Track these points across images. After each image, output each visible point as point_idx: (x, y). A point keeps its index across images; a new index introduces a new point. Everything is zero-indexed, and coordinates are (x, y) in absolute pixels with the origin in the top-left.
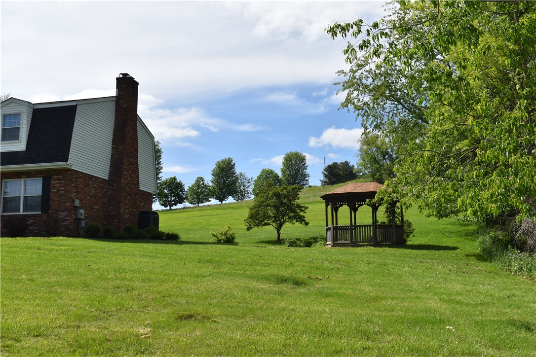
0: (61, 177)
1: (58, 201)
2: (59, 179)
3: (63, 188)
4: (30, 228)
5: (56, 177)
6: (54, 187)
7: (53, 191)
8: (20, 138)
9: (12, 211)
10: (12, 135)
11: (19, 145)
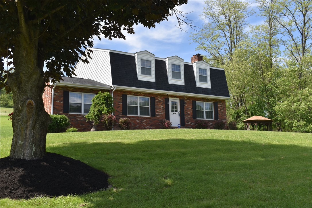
0: (221, 103)
1: (221, 115)
2: (221, 105)
3: (223, 109)
4: (211, 127)
5: (219, 103)
6: (219, 108)
7: (219, 110)
8: (208, 82)
9: (200, 118)
10: (203, 79)
11: (208, 85)
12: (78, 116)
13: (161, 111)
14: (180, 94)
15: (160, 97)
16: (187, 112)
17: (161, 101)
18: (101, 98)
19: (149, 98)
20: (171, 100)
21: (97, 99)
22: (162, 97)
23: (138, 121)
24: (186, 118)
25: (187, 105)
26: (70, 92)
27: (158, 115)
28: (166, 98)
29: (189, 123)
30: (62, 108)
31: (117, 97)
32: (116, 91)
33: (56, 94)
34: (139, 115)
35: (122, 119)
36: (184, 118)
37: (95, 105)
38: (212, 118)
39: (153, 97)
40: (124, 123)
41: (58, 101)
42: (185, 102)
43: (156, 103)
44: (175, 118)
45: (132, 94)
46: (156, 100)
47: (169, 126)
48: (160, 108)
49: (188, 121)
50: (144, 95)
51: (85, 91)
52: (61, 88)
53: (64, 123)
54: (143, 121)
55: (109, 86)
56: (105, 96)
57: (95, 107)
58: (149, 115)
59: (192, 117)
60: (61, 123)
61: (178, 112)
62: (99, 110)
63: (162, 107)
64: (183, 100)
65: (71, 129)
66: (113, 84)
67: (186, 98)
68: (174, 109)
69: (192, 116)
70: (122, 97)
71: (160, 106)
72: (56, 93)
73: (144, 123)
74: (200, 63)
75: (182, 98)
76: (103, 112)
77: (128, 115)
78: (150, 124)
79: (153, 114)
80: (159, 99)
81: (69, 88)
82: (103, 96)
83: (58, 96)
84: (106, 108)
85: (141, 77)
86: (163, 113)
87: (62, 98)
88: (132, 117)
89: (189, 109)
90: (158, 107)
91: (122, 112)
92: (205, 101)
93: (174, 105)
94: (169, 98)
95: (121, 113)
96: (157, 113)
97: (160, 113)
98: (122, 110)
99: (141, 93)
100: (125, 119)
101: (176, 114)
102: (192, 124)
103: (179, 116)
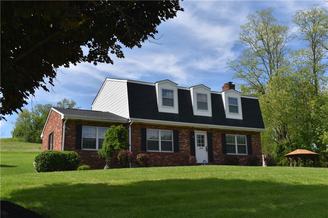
0: (256, 136)
1: (256, 149)
2: (255, 137)
3: (257, 142)
4: (244, 163)
5: (253, 136)
6: (253, 141)
7: (253, 143)
8: (239, 112)
9: (231, 152)
10: (233, 109)
11: (239, 116)
12: (92, 152)
13: (186, 146)
14: (206, 126)
15: (184, 130)
16: (215, 146)
17: (186, 134)
18: (114, 133)
19: (171, 132)
20: (197, 133)
21: (109, 133)
22: (187, 130)
23: (159, 157)
24: (215, 153)
25: (215, 139)
26: (83, 126)
27: (182, 150)
28: (191, 131)
29: (219, 159)
30: (74, 144)
31: (135, 131)
32: (134, 124)
33: (68, 129)
34: (160, 151)
35: (140, 155)
36: (212, 153)
37: (108, 140)
38: (245, 153)
39: (176, 131)
40: (142, 159)
41: (70, 137)
42: (214, 135)
43: (180, 137)
44: (201, 154)
45: (152, 127)
46: (180, 134)
47: (194, 163)
48: (185, 142)
49: (217, 157)
50: (166, 128)
51: (100, 125)
52: (74, 122)
53: (73, 160)
54: (165, 157)
55: (126, 119)
56: (118, 130)
57: (107, 142)
58: (172, 151)
59: (221, 152)
60: (69, 161)
61: (205, 147)
62: (111, 146)
63: (187, 141)
64: (210, 133)
65: (82, 167)
66: (130, 117)
67: (214, 131)
68: (201, 144)
69: (221, 150)
70: (140, 131)
71: (185, 140)
72: (68, 127)
73: (166, 159)
74: (230, 92)
75: (210, 131)
76: (115, 148)
77: (147, 151)
78: (172, 160)
79: (177, 149)
80: (183, 132)
81: (82, 122)
82: (116, 130)
83: (70, 131)
84: (118, 144)
85: (162, 109)
86: (188, 148)
87: (74, 133)
88: (153, 152)
89: (218, 143)
90: (182, 141)
91: (140, 147)
92: (236, 134)
93: (201, 139)
94: (195, 131)
95: (140, 149)
96: (180, 148)
97: (185, 148)
98: (141, 145)
99: (163, 126)
100: (143, 155)
101: (202, 148)
102: (222, 160)
103: (207, 151)
